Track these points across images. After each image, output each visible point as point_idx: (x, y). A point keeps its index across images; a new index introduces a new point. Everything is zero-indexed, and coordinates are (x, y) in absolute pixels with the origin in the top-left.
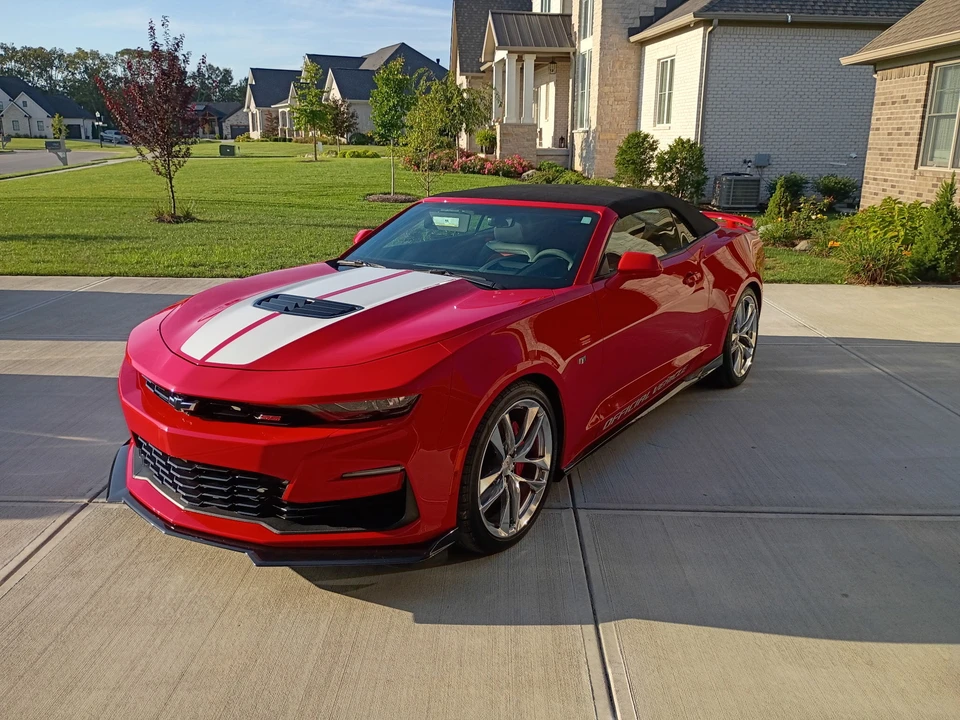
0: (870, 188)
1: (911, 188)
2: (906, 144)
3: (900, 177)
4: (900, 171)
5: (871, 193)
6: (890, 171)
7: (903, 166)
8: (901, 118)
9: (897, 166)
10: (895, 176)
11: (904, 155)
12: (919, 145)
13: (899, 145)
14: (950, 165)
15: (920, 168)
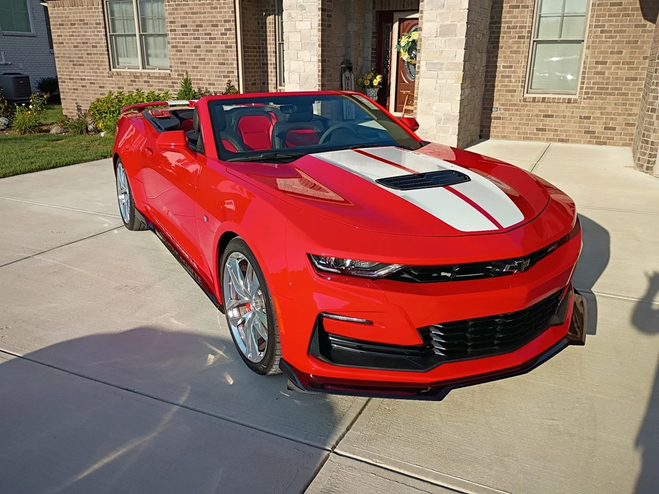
0: (68, 85)
1: (111, 84)
2: (97, 54)
3: (97, 76)
4: (96, 73)
5: (71, 89)
6: (86, 72)
7: (99, 69)
8: (84, 36)
9: (91, 69)
10: (93, 76)
11: (96, 61)
12: (108, 54)
13: (88, 54)
14: (141, 67)
15: (113, 70)
